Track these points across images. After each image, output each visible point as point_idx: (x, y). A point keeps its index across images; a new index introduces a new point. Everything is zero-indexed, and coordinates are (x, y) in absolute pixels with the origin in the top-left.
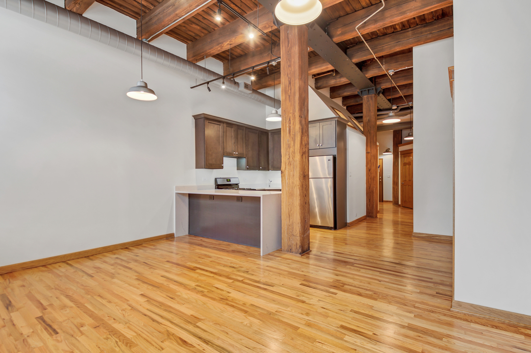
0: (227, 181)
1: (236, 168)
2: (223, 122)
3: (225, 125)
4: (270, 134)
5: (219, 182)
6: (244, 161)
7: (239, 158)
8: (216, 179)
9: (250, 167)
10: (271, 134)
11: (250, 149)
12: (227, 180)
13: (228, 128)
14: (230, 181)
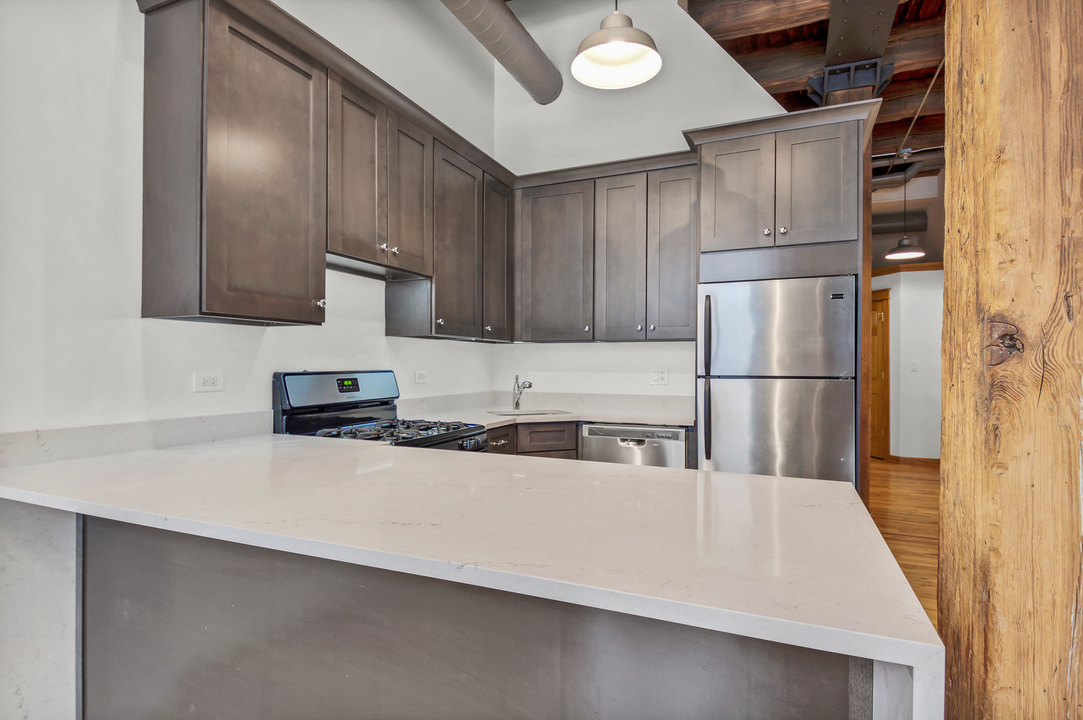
0: (342, 387)
1: (382, 326)
2: (326, 69)
3: (335, 88)
4: (518, 194)
5: (300, 396)
6: (422, 297)
7: (396, 277)
8: (279, 381)
9: (453, 325)
10: (525, 196)
11: (448, 242)
12: (341, 383)
13: (353, 113)
14: (355, 386)
